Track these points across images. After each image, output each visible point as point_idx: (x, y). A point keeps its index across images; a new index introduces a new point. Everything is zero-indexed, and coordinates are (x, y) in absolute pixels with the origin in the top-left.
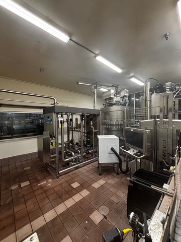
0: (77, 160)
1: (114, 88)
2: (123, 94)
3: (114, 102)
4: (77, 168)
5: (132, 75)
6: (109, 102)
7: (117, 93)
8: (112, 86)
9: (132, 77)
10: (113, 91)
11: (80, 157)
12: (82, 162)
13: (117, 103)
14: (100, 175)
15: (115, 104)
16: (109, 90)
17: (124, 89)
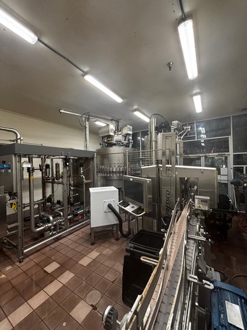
0: (57, 228)
1: (114, 122)
2: (125, 131)
3: (114, 142)
4: (57, 239)
5: (135, 107)
6: (107, 141)
7: (118, 130)
8: (112, 120)
9: (136, 110)
10: (112, 127)
11: (63, 221)
12: (66, 229)
13: (119, 143)
14: (93, 244)
15: (115, 145)
16: (108, 125)
17: (126, 126)
